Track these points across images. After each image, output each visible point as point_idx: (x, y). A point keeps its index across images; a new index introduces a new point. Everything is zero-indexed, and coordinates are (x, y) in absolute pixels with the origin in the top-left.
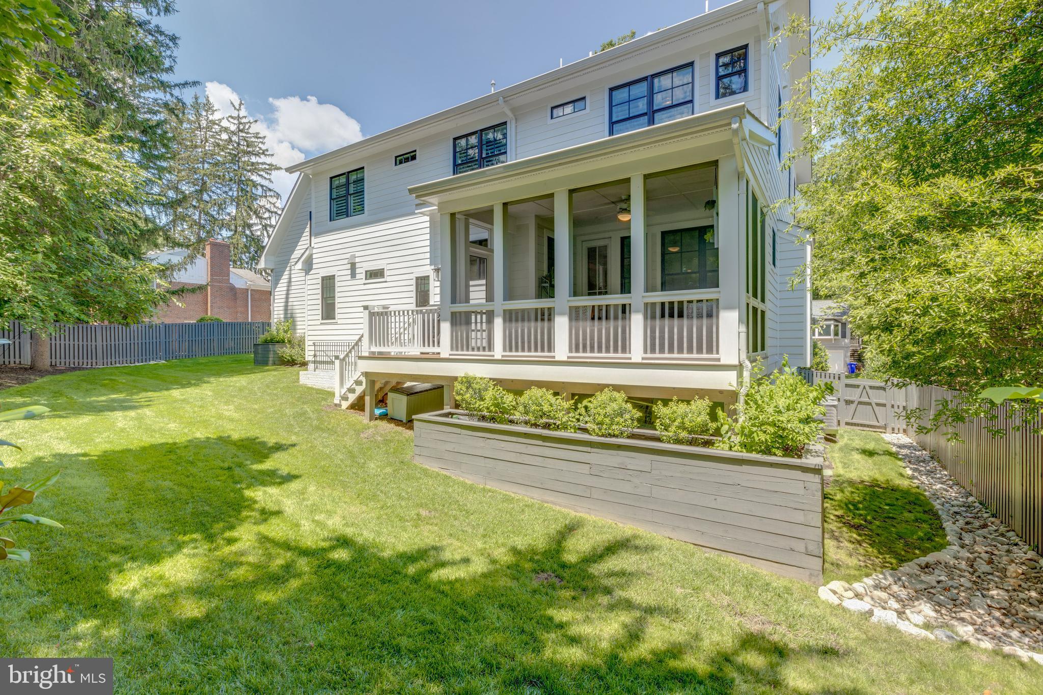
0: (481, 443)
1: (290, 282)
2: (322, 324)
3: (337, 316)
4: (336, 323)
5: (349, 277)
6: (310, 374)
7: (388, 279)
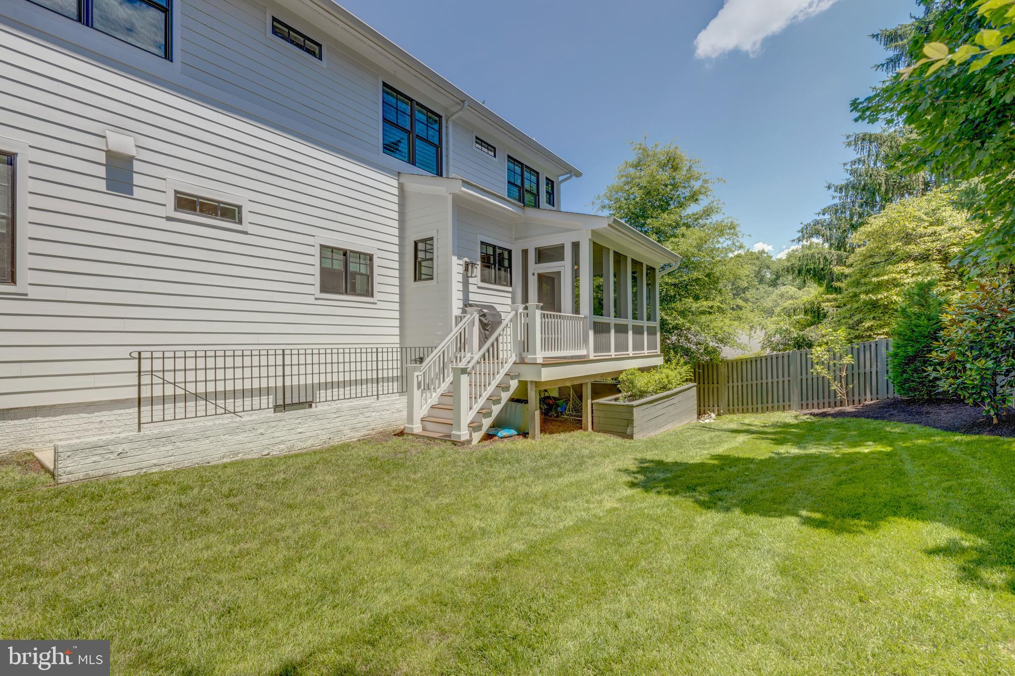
6: (131, 441)
7: (251, 229)
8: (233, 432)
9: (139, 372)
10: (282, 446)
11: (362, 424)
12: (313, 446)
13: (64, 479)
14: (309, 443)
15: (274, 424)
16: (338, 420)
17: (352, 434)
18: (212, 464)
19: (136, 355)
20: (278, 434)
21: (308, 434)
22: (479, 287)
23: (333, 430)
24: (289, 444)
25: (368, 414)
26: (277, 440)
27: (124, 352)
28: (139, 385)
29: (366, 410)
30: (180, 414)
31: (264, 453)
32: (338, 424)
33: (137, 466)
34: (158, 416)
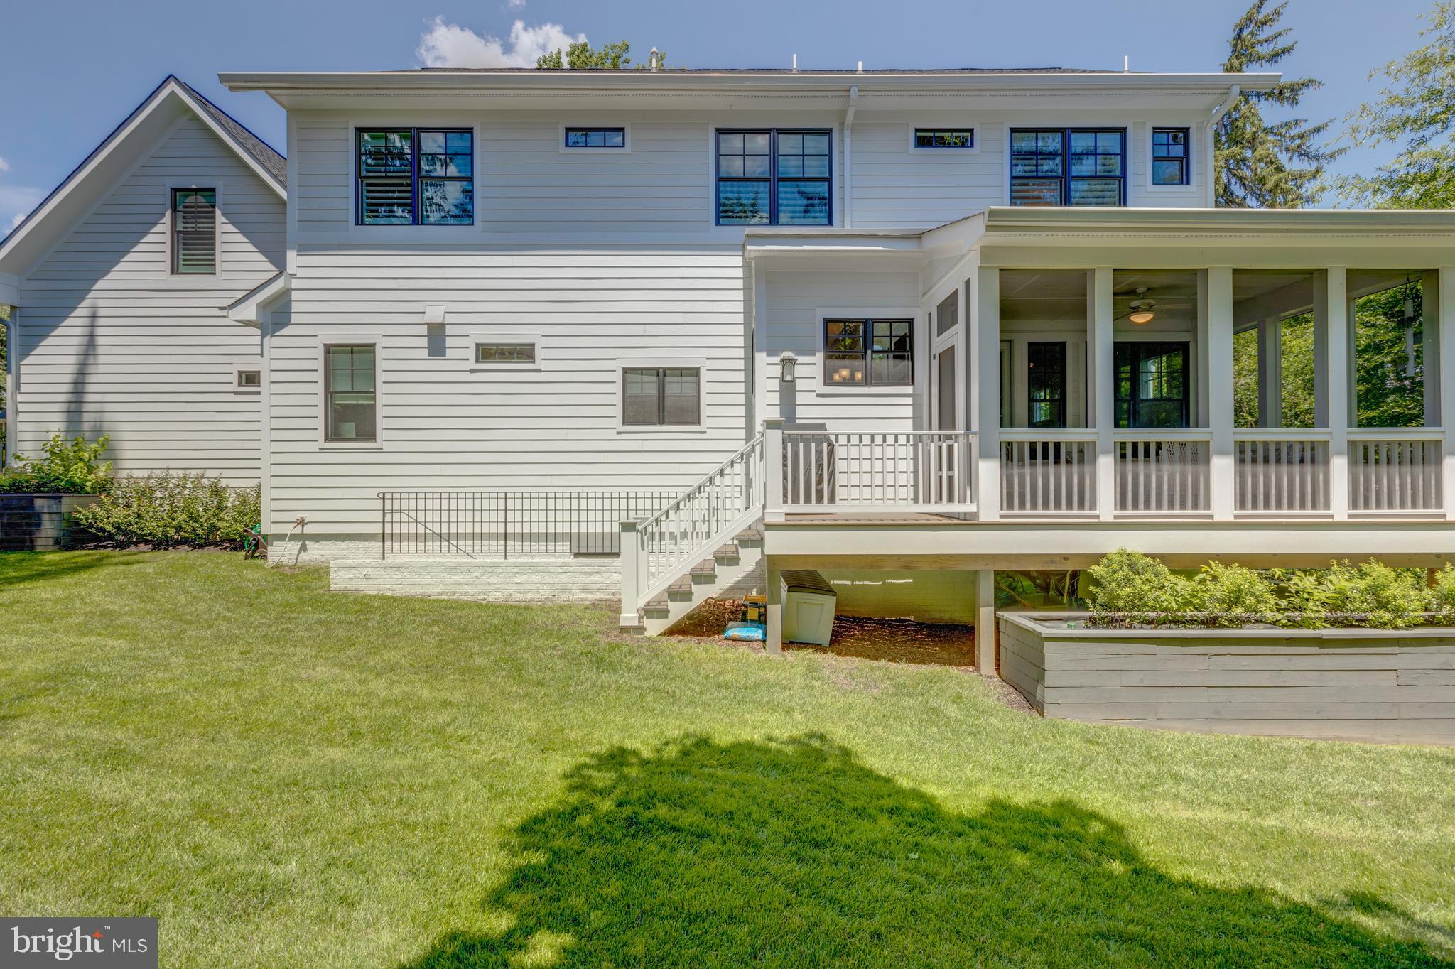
0: (1200, 664)
1: (90, 345)
2: (322, 450)
3: (381, 435)
4: (379, 450)
5: (424, 353)
6: (373, 566)
7: (544, 365)
8: (451, 570)
9: (384, 510)
10: (498, 594)
11: (598, 586)
12: (532, 600)
13: (333, 587)
14: (528, 596)
15: (491, 569)
16: (564, 575)
17: (584, 596)
18: (432, 598)
19: (381, 495)
20: (495, 581)
21: (528, 586)
22: (819, 395)
23: (559, 586)
24: (506, 593)
25: (607, 575)
26: (493, 587)
27: (372, 493)
28: (384, 522)
29: (604, 569)
30: (413, 549)
31: (480, 597)
32: (564, 581)
33: (376, 587)
34: (396, 548)
